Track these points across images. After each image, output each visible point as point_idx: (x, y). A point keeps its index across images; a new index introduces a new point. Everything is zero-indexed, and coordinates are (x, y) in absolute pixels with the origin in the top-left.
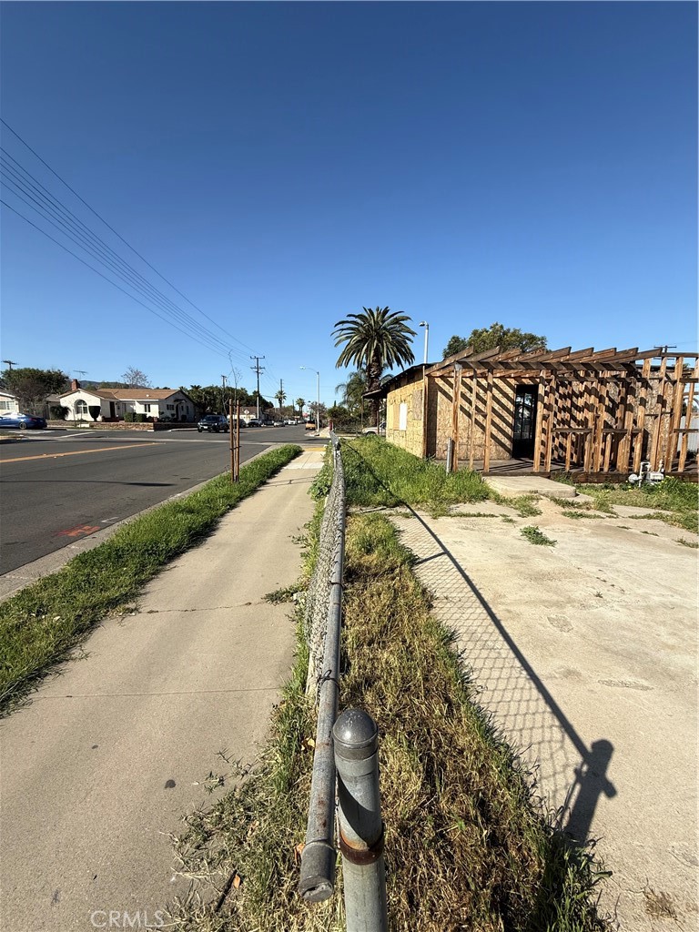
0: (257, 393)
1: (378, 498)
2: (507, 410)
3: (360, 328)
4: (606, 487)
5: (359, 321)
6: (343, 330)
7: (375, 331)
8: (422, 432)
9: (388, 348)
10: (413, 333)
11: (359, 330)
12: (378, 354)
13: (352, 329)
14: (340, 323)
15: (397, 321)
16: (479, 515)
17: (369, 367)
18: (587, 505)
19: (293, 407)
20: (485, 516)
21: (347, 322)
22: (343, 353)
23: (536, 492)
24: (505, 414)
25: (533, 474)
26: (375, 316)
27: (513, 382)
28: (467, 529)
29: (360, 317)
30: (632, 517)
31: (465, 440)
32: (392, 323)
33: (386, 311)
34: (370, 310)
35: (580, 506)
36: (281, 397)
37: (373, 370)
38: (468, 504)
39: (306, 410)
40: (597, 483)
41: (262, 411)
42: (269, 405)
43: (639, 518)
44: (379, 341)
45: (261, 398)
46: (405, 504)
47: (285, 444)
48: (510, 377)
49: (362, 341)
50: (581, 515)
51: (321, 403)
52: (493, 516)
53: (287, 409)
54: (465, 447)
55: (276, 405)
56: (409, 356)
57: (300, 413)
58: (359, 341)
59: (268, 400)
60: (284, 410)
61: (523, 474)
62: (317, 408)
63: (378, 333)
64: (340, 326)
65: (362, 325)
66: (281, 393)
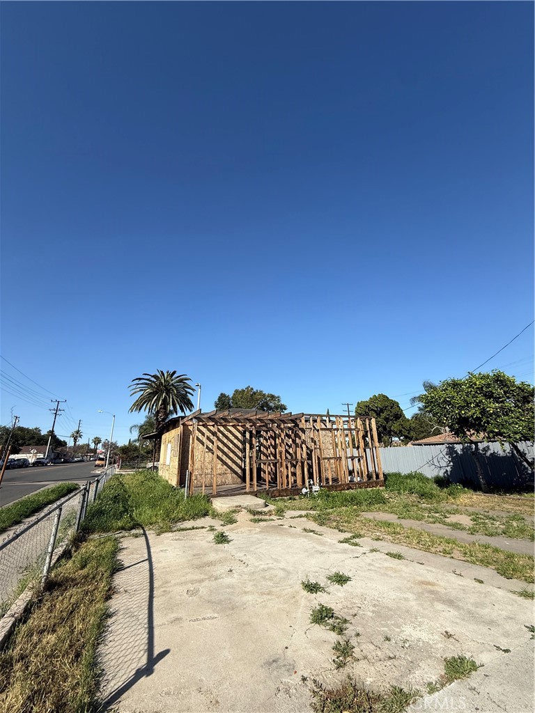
0: (52, 433)
1: (120, 524)
2: (238, 448)
3: (153, 384)
4: (290, 499)
5: (153, 379)
6: (138, 384)
7: (165, 386)
8: (177, 467)
9: (173, 398)
10: (193, 390)
11: (152, 386)
12: (165, 403)
13: (146, 384)
14: (137, 379)
15: (181, 381)
16: (193, 528)
17: (158, 412)
18: (270, 513)
19: (88, 445)
20: (197, 528)
21: (143, 379)
22: (137, 401)
23: (240, 506)
24: (236, 450)
25: (246, 493)
26: (166, 376)
27: (241, 429)
28: (179, 539)
29: (155, 377)
30: (291, 518)
31: (209, 471)
32: (177, 382)
33: (174, 372)
34: (162, 372)
35: (266, 514)
36: (77, 435)
37: (160, 415)
38: (192, 521)
39: (100, 448)
40: (286, 496)
41: (52, 450)
42: (64, 444)
43: (294, 518)
44: (167, 393)
45: (54, 437)
46: (141, 526)
47: (60, 483)
48: (238, 426)
49: (153, 394)
50: (261, 520)
51: (114, 441)
52: (203, 528)
53: (82, 447)
54: (209, 476)
55: (70, 443)
56: (189, 404)
57: (95, 451)
58: (150, 393)
59: (62, 439)
60: (77, 449)
61: (239, 494)
62: (111, 446)
63: (166, 388)
64: (137, 382)
65: (154, 382)
66: (78, 432)
